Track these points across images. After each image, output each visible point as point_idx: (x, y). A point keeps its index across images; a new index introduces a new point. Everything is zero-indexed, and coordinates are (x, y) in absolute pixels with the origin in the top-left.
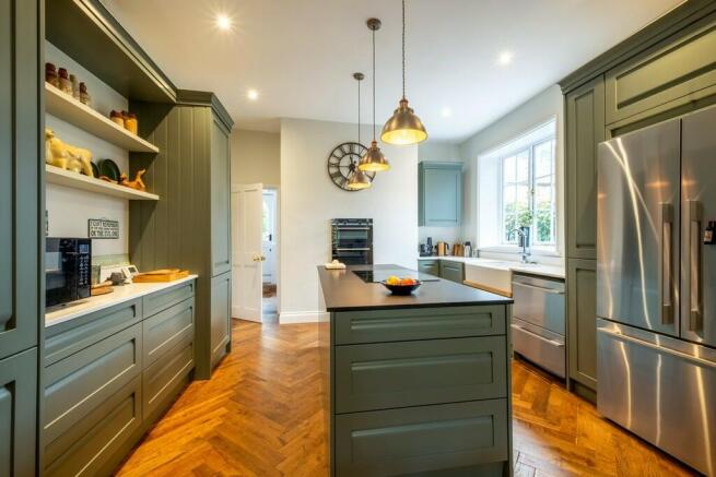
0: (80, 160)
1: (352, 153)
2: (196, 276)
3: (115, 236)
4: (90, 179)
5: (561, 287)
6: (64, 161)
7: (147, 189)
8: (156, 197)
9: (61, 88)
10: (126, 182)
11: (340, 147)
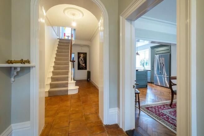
5: (150, 71)
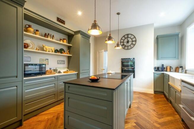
0: (51, 49)
1: (128, 37)
2: (77, 73)
3: (64, 64)
4: (54, 53)
6: (48, 50)
7: (70, 54)
8: (71, 55)
9: (47, 37)
10: (63, 53)
11: (124, 36)
